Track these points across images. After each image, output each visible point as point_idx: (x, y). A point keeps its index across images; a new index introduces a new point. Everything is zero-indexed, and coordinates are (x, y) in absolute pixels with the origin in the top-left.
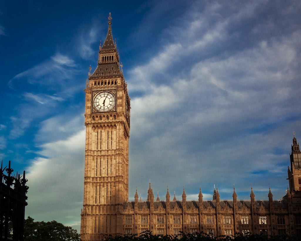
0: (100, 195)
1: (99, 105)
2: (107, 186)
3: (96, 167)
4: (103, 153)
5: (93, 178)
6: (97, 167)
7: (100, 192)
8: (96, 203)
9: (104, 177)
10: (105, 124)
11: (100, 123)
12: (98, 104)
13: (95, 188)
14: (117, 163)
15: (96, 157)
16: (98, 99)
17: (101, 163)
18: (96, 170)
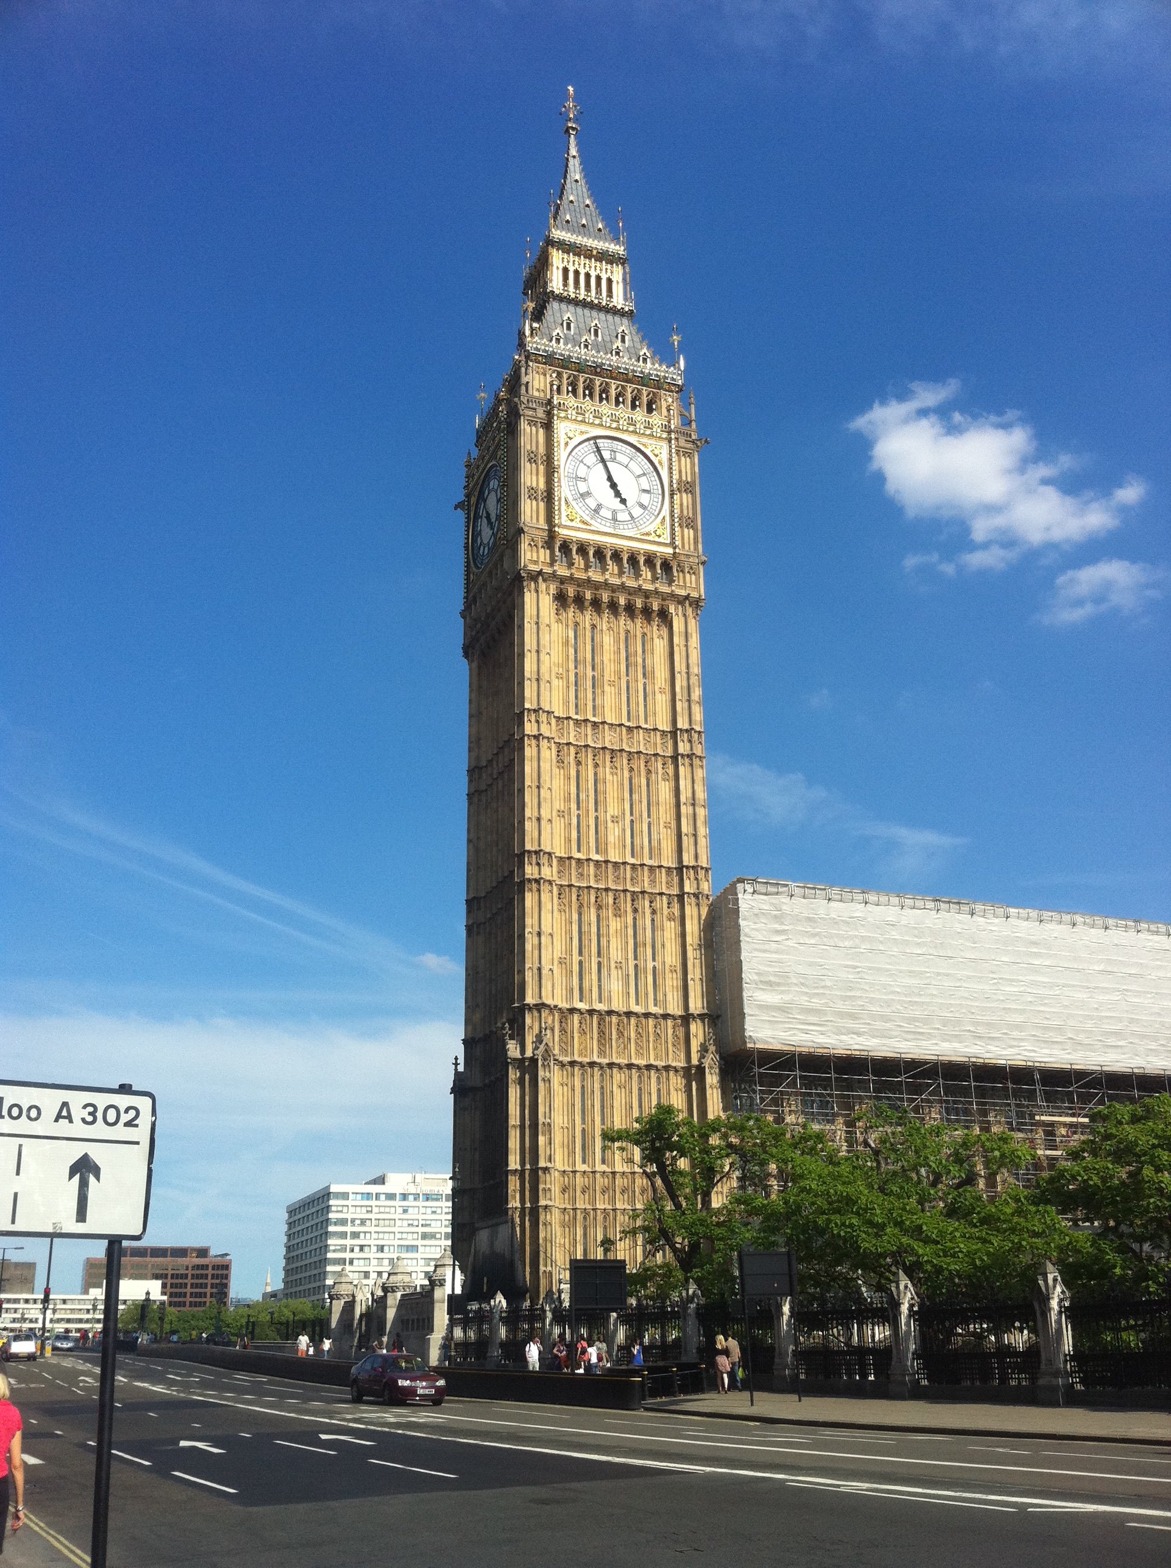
0: (599, 954)
1: (588, 494)
2: (635, 911)
3: (574, 806)
4: (609, 739)
5: (561, 859)
6: (583, 805)
7: (604, 942)
8: (581, 1001)
9: (616, 864)
10: (616, 595)
11: (596, 586)
12: (582, 487)
13: (575, 916)
14: (683, 799)
15: (572, 750)
16: (582, 461)
17: (600, 787)
18: (574, 821)
